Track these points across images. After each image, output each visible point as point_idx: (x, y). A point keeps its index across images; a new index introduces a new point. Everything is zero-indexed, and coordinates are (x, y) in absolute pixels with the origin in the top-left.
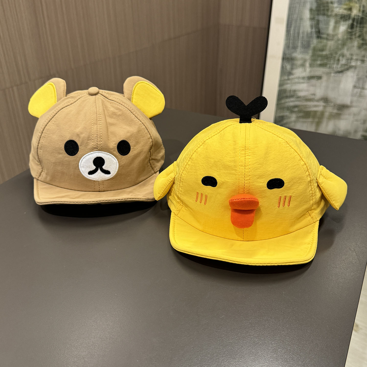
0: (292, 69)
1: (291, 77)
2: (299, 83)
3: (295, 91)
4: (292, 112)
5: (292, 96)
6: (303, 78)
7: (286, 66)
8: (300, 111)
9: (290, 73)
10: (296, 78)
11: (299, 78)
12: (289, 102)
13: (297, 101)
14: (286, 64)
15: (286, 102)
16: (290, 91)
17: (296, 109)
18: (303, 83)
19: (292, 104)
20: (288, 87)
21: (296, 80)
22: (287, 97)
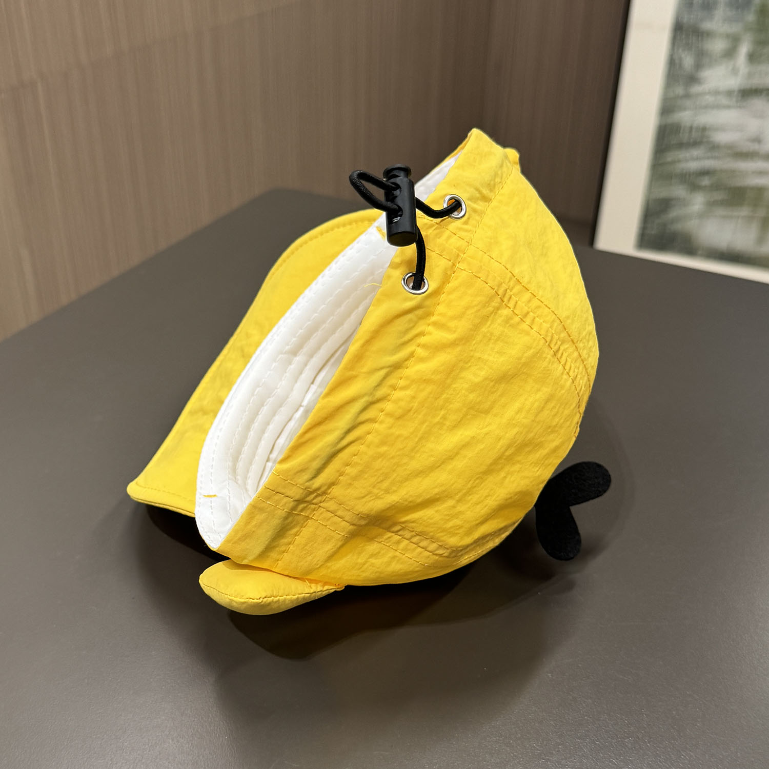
0: (698, 66)
1: (696, 89)
2: (718, 107)
3: (704, 129)
4: (694, 187)
5: (695, 144)
6: (729, 93)
7: (680, 59)
8: (716, 187)
9: (692, 79)
10: (709, 93)
11: (717, 93)
12: (687, 161)
13: (708, 158)
14: (680, 51)
15: (679, 161)
16: (691, 128)
17: (706, 181)
18: (728, 107)
19: (693, 166)
20: (685, 117)
21: (710, 99)
22: (681, 146)
